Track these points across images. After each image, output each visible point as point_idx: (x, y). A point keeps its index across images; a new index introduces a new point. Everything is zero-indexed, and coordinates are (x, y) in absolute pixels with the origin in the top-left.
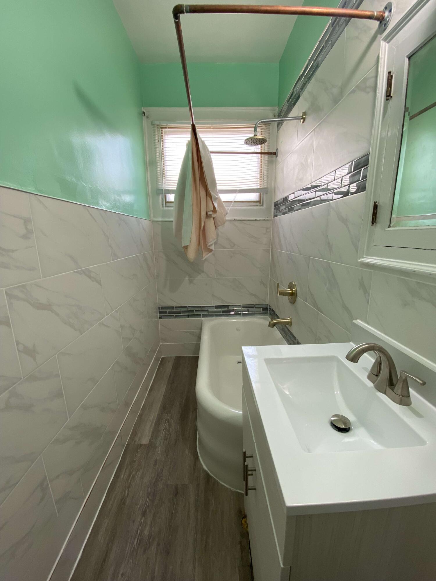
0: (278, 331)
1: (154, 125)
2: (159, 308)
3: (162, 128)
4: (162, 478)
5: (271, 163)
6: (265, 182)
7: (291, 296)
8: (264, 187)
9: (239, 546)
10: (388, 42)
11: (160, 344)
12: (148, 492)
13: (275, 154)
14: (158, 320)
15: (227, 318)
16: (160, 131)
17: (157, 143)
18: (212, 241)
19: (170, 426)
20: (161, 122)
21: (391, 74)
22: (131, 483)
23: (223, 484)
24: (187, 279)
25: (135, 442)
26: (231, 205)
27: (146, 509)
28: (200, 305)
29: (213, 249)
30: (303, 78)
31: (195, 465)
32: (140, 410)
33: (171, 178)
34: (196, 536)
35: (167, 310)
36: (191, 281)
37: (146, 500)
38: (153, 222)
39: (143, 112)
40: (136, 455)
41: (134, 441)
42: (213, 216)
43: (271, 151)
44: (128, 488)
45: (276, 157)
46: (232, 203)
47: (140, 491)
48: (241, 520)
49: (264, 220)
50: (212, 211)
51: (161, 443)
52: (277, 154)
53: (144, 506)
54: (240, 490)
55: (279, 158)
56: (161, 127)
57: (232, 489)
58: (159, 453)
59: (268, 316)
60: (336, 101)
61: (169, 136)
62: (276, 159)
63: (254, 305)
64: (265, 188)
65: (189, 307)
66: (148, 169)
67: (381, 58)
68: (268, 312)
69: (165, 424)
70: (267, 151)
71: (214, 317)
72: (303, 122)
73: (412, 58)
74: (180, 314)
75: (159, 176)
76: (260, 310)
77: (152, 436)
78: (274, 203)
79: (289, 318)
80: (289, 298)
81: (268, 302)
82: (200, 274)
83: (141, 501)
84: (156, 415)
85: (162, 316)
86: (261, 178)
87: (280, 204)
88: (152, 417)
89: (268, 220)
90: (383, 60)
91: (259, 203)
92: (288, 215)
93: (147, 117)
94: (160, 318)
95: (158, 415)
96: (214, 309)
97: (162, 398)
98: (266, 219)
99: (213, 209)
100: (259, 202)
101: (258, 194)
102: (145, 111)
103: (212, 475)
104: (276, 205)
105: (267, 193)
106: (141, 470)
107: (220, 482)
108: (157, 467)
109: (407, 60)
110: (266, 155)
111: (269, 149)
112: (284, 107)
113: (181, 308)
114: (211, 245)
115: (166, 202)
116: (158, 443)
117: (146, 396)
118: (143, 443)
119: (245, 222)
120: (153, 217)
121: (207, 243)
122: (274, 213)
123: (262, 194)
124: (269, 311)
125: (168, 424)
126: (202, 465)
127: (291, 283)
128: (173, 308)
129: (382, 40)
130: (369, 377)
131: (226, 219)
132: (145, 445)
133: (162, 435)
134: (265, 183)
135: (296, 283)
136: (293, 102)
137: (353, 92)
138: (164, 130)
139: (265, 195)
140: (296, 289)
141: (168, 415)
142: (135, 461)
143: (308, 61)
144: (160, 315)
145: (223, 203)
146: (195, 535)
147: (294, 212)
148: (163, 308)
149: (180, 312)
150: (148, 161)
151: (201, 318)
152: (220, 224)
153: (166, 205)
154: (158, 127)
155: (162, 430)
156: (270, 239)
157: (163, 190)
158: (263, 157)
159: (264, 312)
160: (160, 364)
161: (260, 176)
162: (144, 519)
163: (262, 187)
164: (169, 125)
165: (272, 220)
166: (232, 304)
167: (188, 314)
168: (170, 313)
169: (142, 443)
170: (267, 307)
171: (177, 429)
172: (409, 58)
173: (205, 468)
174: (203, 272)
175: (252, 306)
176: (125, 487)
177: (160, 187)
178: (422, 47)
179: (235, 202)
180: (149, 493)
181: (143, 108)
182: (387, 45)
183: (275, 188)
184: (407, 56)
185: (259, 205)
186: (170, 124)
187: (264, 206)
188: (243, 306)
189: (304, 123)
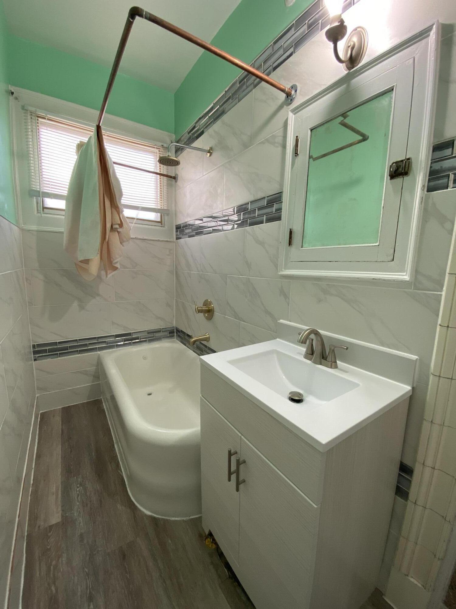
0: (191, 351)
1: (27, 110)
2: (34, 346)
3: (38, 117)
4: (98, 550)
5: (169, 186)
6: (166, 203)
7: (207, 313)
8: (165, 208)
9: (211, 567)
10: (294, 114)
11: (37, 396)
12: (85, 573)
13: (175, 178)
14: (32, 363)
15: (131, 347)
16: (36, 119)
17: (30, 133)
18: (118, 258)
19: (85, 489)
20: (38, 110)
21: (298, 138)
22: (56, 576)
23: (173, 519)
24: (76, 304)
25: (39, 527)
26: (134, 222)
27: (90, 593)
28: (96, 336)
29: (119, 267)
30: (207, 118)
31: (135, 517)
32: (31, 486)
33: (51, 179)
34: (165, 585)
35: (47, 348)
36: (82, 308)
37: (87, 584)
38: (22, 230)
39: (11, 91)
40: (49, 541)
41: (37, 528)
42: (119, 230)
43: (169, 174)
44: (54, 583)
45: (176, 182)
46: (135, 220)
47: (73, 578)
48: (204, 542)
49: (167, 241)
50: (119, 224)
51: (80, 513)
52: (177, 179)
53: (87, 590)
54: (193, 515)
55: (179, 183)
56: (38, 115)
57: (184, 519)
58: (82, 524)
59: (175, 339)
60: (246, 146)
61: (48, 129)
62: (175, 184)
63: (160, 330)
64: (165, 210)
65: (79, 340)
66: (16, 164)
67: (289, 125)
68: (175, 334)
69: (78, 489)
70: (165, 174)
71: (115, 348)
72: (210, 155)
73: (313, 131)
74: (67, 351)
75: (33, 174)
76: (167, 334)
77: (63, 511)
78: (176, 226)
79: (207, 334)
80: (205, 316)
81: (174, 325)
82: (94, 298)
83: (79, 587)
84: (60, 483)
85: (38, 357)
86: (161, 199)
87: (183, 227)
88: (54, 488)
89: (170, 242)
90: (290, 126)
91: (160, 224)
92: (197, 238)
93: (16, 98)
94: (35, 360)
95: (62, 482)
96: (114, 339)
97: (60, 460)
98: (169, 240)
99: (119, 222)
100: (161, 222)
101: (159, 214)
102: (13, 91)
103: (160, 517)
104: (178, 228)
105: (168, 215)
106: (63, 555)
107: (170, 519)
108: (85, 541)
109: (309, 131)
110: (165, 177)
111: (168, 172)
112: (183, 137)
113: (68, 343)
114: (117, 263)
115: (44, 208)
116: (75, 514)
117: (33, 467)
118: (53, 523)
119: (148, 241)
120: (24, 225)
121: (112, 260)
122: (177, 235)
123: (163, 214)
124: (177, 333)
125: (81, 488)
126: (144, 512)
127: (207, 301)
128: (55, 344)
129: (290, 111)
130: (306, 357)
131: (131, 236)
132: (57, 524)
133: (78, 503)
134: (165, 205)
135: (212, 301)
136: (195, 135)
137: (263, 143)
138: (40, 119)
139: (166, 218)
140: (212, 306)
141: (77, 478)
142: (50, 549)
143: (212, 105)
144: (35, 355)
145: (127, 219)
146: (163, 585)
147: (203, 236)
148: (39, 345)
149: (66, 349)
150: (15, 151)
151: (97, 351)
152: (125, 239)
153: (43, 211)
154: (31, 114)
155: (76, 498)
156: (174, 261)
157: (39, 192)
158: (162, 179)
159: (171, 334)
160: (40, 422)
161: (160, 197)
162: (93, 604)
163: (163, 208)
164: (48, 116)
165: (174, 242)
166: (137, 330)
167: (79, 349)
168: (50, 351)
169: (50, 524)
170: (174, 330)
171: (97, 487)
172: (311, 130)
173: (148, 513)
174: (98, 295)
175: (158, 331)
176: (49, 584)
177: (35, 187)
178: (321, 125)
179: (137, 219)
180: (88, 574)
181: (10, 86)
182: (293, 116)
183: (176, 211)
184: (310, 129)
185: (161, 225)
186: (50, 115)
187: (166, 227)
188: (149, 331)
189: (210, 157)
